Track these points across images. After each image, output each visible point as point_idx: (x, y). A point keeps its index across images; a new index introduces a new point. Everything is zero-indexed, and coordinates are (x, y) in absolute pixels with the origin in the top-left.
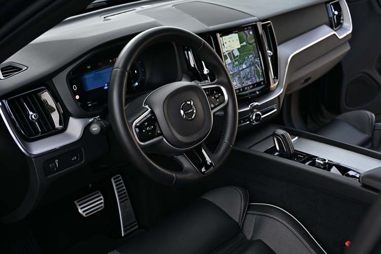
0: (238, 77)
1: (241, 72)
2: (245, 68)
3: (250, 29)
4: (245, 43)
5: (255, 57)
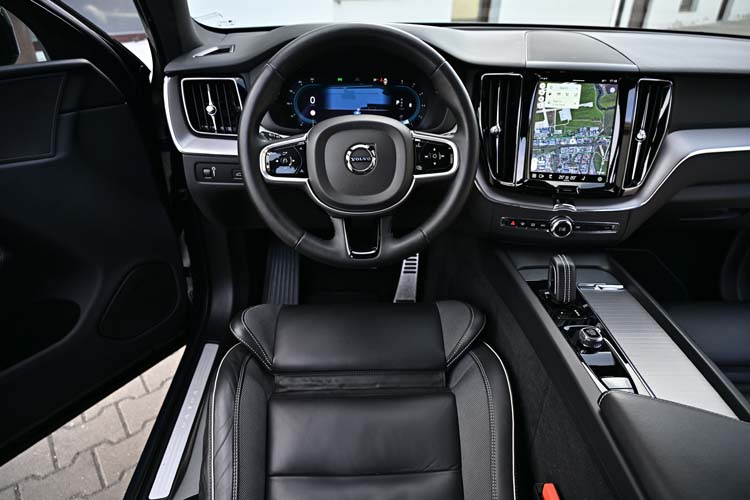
0: (553, 156)
1: (562, 149)
2: (574, 145)
3: (613, 83)
4: (590, 105)
5: (603, 133)
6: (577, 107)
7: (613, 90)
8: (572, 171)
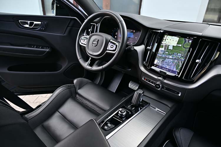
0: (163, 60)
1: (166, 59)
2: (171, 59)
3: (191, 39)
4: (180, 45)
5: (182, 57)
6: (175, 45)
7: (190, 42)
8: (167, 67)
